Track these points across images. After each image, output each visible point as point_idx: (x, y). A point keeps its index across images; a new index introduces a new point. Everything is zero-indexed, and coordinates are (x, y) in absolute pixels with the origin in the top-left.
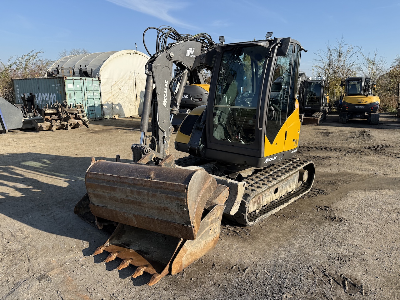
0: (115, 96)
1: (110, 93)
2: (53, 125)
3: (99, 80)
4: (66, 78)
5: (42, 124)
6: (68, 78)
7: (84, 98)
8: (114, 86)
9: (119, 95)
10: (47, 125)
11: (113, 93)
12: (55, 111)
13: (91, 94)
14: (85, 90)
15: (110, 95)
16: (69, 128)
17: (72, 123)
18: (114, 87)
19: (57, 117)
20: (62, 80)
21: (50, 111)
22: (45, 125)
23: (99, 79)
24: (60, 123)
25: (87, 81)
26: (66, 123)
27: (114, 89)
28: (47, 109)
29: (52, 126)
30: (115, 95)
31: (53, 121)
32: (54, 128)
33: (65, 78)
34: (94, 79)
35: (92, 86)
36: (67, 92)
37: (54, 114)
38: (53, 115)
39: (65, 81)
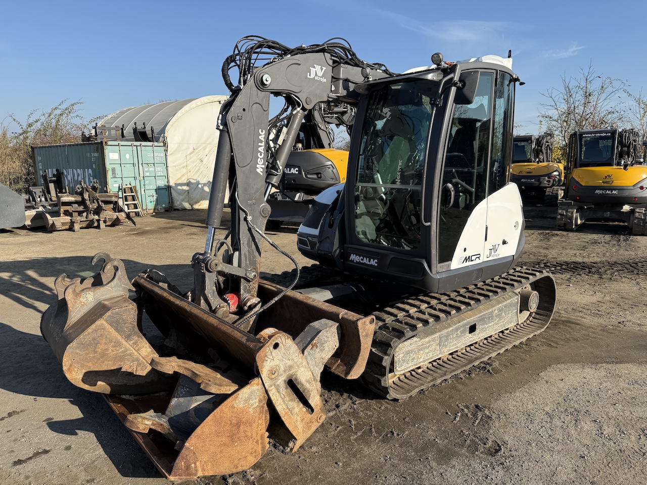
0: (193, 172)
1: (183, 167)
2: (73, 221)
3: (164, 146)
4: (106, 143)
5: (55, 220)
6: (110, 143)
7: (137, 175)
8: (191, 155)
9: (199, 169)
10: (64, 221)
11: (189, 168)
12: (79, 199)
13: (151, 169)
14: (140, 162)
15: (184, 171)
16: (102, 225)
17: (108, 217)
18: (191, 158)
19: (81, 208)
20: (100, 148)
21: (71, 199)
22: (61, 221)
23: (165, 144)
24: (86, 218)
25: (143, 148)
26: (96, 217)
27: (191, 160)
28: (66, 194)
29: (72, 223)
30: (193, 170)
31: (74, 215)
32: (77, 227)
33: (104, 143)
34: (156, 144)
35: (152, 155)
36: (108, 166)
37: (76, 202)
38: (73, 205)
39: (105, 147)
